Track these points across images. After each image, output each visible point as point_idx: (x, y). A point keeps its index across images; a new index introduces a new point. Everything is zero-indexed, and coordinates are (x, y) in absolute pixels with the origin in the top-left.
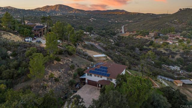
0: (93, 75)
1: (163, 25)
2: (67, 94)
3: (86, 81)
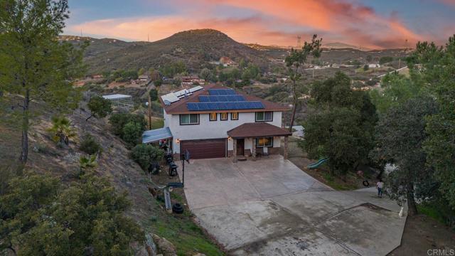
0: (204, 119)
1: (159, 59)
2: (166, 198)
3: (176, 149)
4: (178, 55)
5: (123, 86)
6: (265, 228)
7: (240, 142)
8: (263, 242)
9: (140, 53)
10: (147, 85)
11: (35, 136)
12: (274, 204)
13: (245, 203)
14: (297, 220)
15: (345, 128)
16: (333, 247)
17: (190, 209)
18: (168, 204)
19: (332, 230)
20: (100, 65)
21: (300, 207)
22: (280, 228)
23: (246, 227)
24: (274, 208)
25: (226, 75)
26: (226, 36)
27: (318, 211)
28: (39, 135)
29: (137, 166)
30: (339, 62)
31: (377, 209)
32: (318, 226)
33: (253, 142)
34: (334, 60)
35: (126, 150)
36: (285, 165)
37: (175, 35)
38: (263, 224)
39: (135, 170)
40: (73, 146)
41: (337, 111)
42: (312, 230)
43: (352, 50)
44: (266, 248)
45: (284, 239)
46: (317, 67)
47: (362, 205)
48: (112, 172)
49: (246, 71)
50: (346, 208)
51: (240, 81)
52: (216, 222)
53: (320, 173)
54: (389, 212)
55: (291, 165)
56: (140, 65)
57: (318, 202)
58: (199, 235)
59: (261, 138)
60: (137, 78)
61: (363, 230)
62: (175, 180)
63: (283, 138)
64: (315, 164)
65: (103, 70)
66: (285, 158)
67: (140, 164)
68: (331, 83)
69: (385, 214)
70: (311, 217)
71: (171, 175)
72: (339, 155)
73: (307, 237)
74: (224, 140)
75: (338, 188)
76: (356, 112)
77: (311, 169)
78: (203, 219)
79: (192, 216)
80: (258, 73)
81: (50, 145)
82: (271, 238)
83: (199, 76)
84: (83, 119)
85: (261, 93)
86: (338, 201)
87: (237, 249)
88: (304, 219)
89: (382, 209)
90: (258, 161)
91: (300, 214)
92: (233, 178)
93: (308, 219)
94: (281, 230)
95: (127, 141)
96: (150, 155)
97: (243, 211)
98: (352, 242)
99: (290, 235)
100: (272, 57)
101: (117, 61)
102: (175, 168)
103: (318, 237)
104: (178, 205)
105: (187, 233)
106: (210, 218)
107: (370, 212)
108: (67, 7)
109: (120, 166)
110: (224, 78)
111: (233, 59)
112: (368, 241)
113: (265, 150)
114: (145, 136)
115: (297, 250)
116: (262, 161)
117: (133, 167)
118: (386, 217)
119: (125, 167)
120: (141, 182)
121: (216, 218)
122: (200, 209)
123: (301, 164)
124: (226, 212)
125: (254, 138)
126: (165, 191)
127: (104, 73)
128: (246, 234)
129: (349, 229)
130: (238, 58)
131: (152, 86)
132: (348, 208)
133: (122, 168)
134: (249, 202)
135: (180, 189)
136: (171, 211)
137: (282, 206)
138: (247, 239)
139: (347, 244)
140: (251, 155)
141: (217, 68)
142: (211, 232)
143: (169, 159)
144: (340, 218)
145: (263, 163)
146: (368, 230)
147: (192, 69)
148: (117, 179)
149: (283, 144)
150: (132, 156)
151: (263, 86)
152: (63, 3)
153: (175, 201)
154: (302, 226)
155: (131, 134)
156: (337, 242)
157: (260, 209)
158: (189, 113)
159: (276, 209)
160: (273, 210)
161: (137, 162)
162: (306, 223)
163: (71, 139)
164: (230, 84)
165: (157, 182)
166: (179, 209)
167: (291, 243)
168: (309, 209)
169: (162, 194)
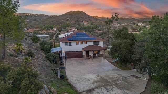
0: (74, 44)
1: (60, 22)
2: (58, 73)
3: (64, 55)
4: (67, 20)
5: (47, 32)
6: (94, 84)
7: (87, 52)
8: (93, 89)
9: (54, 20)
10: (56, 31)
11: (9, 50)
12: (98, 75)
13: (88, 75)
14: (107, 81)
15: (125, 47)
16: (119, 91)
17: (67, 77)
18: (59, 75)
19: (119, 85)
20: (39, 24)
21: (108, 76)
22: (100, 84)
23: (87, 83)
24: (98, 77)
25: (85, 28)
26: (85, 13)
27: (115, 78)
28: (11, 50)
29: (48, 61)
30: (127, 23)
31: (137, 77)
32: (114, 84)
33: (92, 52)
34: (125, 22)
35: (45, 55)
36: (104, 61)
37: (67, 13)
38: (94, 83)
39: (47, 62)
40: (23, 54)
41: (122, 41)
42: (112, 85)
43: (132, 18)
44: (94, 91)
45: (101, 88)
46: (119, 25)
47: (132, 76)
48: (38, 63)
49: (93, 26)
50: (125, 77)
51: (90, 30)
52: (76, 82)
53: (117, 64)
54: (141, 79)
55: (106, 61)
56: (54, 24)
57: (115, 74)
58: (69, 86)
59: (95, 51)
60: (52, 29)
61: (131, 85)
62: (62, 66)
63: (103, 51)
64: (114, 60)
65: (40, 26)
66: (104, 58)
67: (49, 60)
68: (121, 31)
69: (140, 79)
70: (112, 80)
71: (61, 64)
72: (123, 57)
73: (110, 87)
74: (81, 51)
75: (124, 70)
76: (129, 41)
77: (113, 62)
78: (72, 80)
79: (67, 79)
80: (97, 27)
81: (14, 53)
82: (96, 88)
83: (75, 28)
84: (29, 44)
85: (98, 34)
86: (122, 74)
87: (83, 92)
88: (109, 81)
89: (139, 77)
90: (94, 59)
91: (108, 79)
92: (84, 66)
93: (111, 81)
94: (100, 85)
95: (45, 52)
96: (53, 57)
97: (86, 78)
98: (126, 89)
99: (103, 87)
100: (102, 21)
101: (45, 22)
102: (63, 62)
103: (113, 88)
104: (62, 75)
105: (64, 86)
106: (74, 80)
107: (134, 78)
108: (19, 3)
109: (41, 61)
110: (84, 29)
111: (88, 22)
112: (132, 89)
113: (97, 55)
114: (52, 50)
115: (106, 92)
116: (95, 59)
117: (46, 61)
118: (140, 80)
119: (43, 61)
120: (49, 67)
121: (76, 80)
122: (70, 77)
123: (110, 60)
124: (81, 78)
125: (92, 51)
126: (58, 70)
127: (40, 27)
128: (87, 86)
129: (126, 85)
130: (90, 21)
131: (58, 32)
132: (126, 77)
133: (42, 61)
134: (89, 74)
135: (64, 70)
136: (59, 78)
137: (101, 76)
138: (87, 88)
139: (124, 90)
140: (91, 57)
141: (82, 25)
142: (74, 85)
143: (61, 58)
144: (122, 80)
145: (96, 60)
146: (133, 85)
147: (73, 25)
148: (39, 66)
149: (103, 53)
150: (46, 57)
151: (99, 32)
152: (17, 1)
153: (62, 74)
154: (108, 83)
155: (46, 49)
156: (121, 90)
157: (93, 77)
158: (68, 41)
159: (99, 77)
160: (98, 78)
161: (48, 59)
162: (110, 82)
163: (23, 51)
164: (86, 31)
165: (56, 67)
166: (63, 77)
167: (103, 90)
168: (111, 77)
169: (57, 71)
